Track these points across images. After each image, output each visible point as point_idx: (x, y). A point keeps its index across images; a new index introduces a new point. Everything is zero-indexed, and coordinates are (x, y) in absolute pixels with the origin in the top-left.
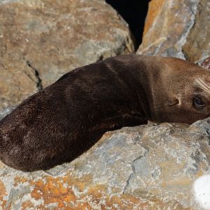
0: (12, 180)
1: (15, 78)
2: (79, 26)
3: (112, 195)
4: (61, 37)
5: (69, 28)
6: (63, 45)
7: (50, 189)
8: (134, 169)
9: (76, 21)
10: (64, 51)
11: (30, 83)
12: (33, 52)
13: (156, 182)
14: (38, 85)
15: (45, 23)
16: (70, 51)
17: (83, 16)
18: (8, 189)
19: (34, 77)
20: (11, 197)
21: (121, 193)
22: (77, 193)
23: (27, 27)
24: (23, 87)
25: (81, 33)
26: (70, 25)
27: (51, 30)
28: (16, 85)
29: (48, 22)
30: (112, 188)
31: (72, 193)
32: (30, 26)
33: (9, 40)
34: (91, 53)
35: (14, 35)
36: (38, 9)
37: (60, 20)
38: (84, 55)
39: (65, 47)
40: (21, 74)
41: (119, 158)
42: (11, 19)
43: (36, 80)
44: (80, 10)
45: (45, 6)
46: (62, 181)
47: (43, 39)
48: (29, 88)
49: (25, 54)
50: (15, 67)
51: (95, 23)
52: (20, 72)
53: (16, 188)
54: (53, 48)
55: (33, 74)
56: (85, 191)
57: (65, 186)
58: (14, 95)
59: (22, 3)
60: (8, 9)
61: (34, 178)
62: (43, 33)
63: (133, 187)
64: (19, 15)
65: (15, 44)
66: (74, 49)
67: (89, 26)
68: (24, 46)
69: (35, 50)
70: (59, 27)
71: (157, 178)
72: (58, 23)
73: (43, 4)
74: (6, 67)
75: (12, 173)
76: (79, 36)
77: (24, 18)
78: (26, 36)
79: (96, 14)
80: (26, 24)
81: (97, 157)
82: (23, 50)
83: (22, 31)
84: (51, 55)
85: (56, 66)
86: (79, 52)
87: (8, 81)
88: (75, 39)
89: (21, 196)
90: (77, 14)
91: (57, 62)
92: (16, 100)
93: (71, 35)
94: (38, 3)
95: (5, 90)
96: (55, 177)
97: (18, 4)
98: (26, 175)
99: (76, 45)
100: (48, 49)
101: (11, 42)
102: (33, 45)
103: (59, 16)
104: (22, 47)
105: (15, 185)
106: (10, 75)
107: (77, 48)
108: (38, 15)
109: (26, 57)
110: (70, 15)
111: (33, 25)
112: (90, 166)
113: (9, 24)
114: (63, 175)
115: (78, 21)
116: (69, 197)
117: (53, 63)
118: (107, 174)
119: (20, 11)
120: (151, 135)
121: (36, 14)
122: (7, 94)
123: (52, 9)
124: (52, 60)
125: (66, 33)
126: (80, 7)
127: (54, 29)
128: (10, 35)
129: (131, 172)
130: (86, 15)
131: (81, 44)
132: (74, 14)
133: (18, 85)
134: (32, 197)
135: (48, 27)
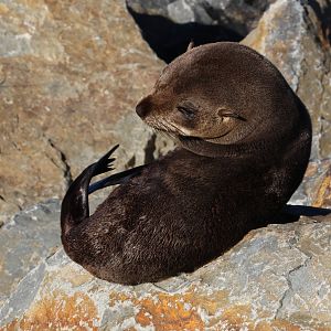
0: (106, 297)
1: (33, 163)
2: (122, 90)
3: (258, 321)
4: (96, 104)
5: (107, 92)
6: (99, 117)
7: (163, 311)
8: (290, 284)
9: (117, 83)
10: (102, 126)
11: (54, 170)
12: (57, 126)
13: (324, 302)
14: (66, 175)
15: (72, 85)
16: (109, 126)
17: (127, 76)
18: (101, 310)
19: (60, 162)
20: (105, 323)
21: (272, 318)
22: (204, 317)
23: (46, 89)
24: (45, 177)
25: (125, 100)
26: (108, 88)
27: (81, 96)
28: (34, 174)
29: (76, 83)
30: (258, 311)
31: (198, 317)
32: (51, 89)
33: (21, 109)
34: (139, 129)
35: (29, 101)
36: (60, 65)
37: (94, 81)
38: (130, 131)
39: (102, 120)
40: (41, 158)
41: (267, 267)
42: (22, 77)
43: (63, 167)
44: (122, 67)
45: (71, 60)
46: (182, 300)
47: (71, 108)
48: (53, 178)
49: (45, 129)
50: (32, 148)
51: (144, 86)
52: (39, 154)
53: (113, 309)
54: (86, 120)
55: (58, 158)
56: (218, 314)
57: (187, 306)
58: (32, 188)
59: (37, 56)
60: (17, 64)
61: (139, 295)
62: (70, 99)
63: (290, 309)
64: (34, 72)
65: (30, 115)
66: (114, 123)
67: (136, 90)
68: (44, 117)
69: (60, 124)
70: (93, 92)
71: (325, 297)
72: (91, 85)
73: (68, 58)
74: (19, 147)
75: (106, 288)
76: (122, 104)
77: (40, 76)
78: (45, 103)
79: (145, 73)
80: (44, 85)
81: (233, 267)
82: (42, 123)
83: (40, 96)
84: (82, 131)
85: (90, 148)
86: (122, 128)
87: (23, 166)
88: (117, 108)
89: (121, 321)
90: (118, 73)
91: (91, 142)
92: (36, 195)
93: (110, 103)
94: (61, 56)
95: (19, 180)
96: (172, 294)
97: (31, 56)
98: (127, 290)
99: (118, 118)
100: (79, 123)
101: (24, 111)
102: (56, 116)
103: (91, 75)
104: (41, 119)
105: (111, 305)
106: (26, 159)
107: (119, 122)
108: (62, 73)
109: (47, 133)
110: (107, 73)
111: (55, 87)
112: (224, 279)
113: (20, 85)
114: (183, 291)
115: (120, 84)
116: (192, 323)
117: (86, 142)
118: (250, 290)
119: (36, 66)
120: (313, 236)
121: (58, 72)
122: (22, 185)
123: (81, 65)
124: (84, 139)
125: (103, 100)
126: (121, 64)
127: (86, 94)
128: (23, 100)
129: (287, 288)
130: (131, 75)
131: (126, 116)
132: (112, 72)
133: (38, 173)
134: (137, 322)
135: (77, 91)
